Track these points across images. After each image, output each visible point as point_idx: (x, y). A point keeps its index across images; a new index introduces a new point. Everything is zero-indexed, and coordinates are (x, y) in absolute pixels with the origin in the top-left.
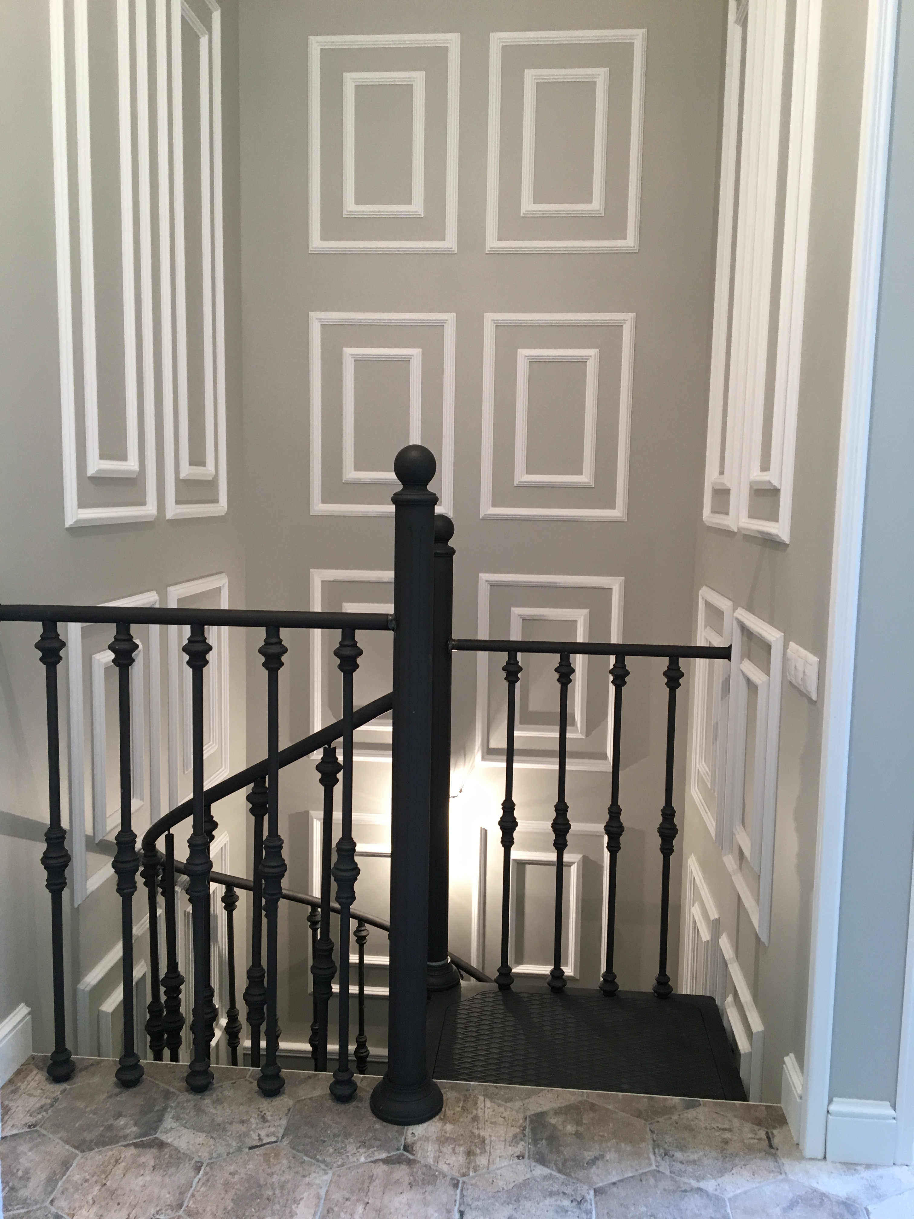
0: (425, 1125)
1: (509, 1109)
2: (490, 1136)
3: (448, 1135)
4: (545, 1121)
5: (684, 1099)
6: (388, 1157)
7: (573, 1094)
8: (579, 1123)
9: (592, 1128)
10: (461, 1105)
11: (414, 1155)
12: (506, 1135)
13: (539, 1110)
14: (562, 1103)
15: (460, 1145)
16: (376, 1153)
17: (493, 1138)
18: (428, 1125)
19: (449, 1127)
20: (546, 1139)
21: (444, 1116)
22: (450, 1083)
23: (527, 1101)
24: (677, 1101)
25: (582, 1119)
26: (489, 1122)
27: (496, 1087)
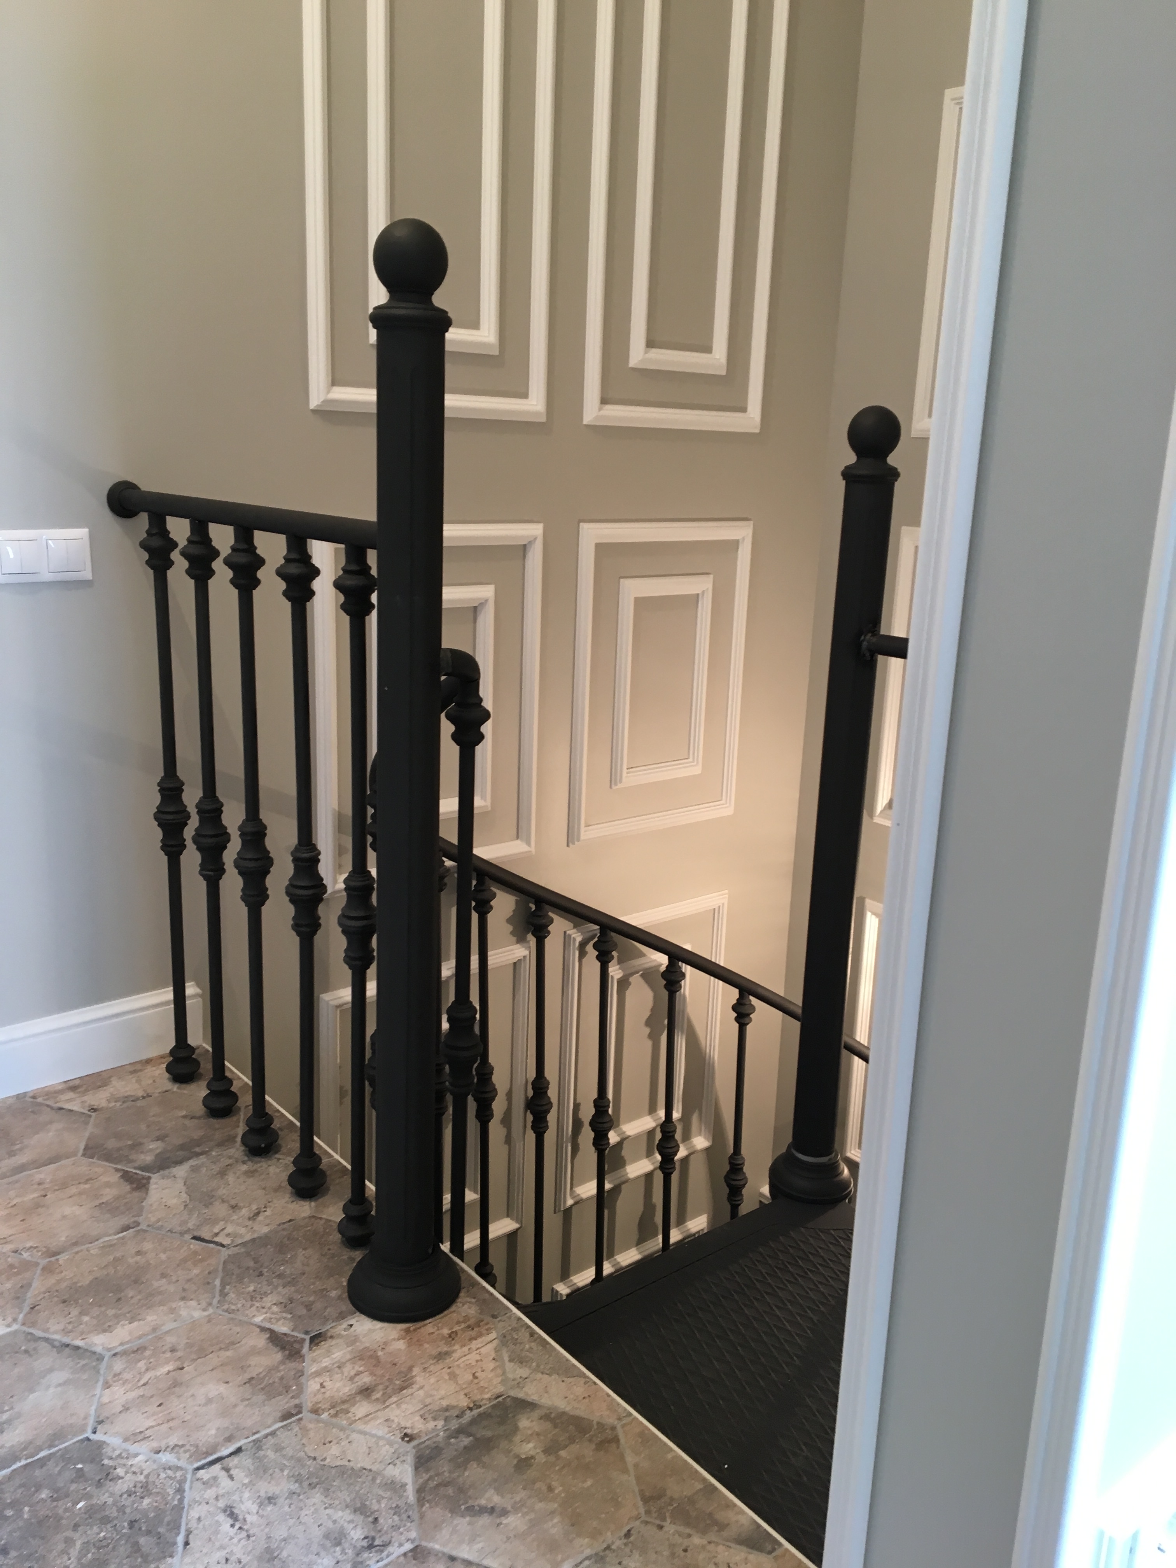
0: (379, 1325)
1: (499, 1371)
2: (421, 1388)
3: (380, 1353)
4: (514, 1417)
6: (285, 1334)
7: (612, 1406)
8: (551, 1449)
9: (557, 1468)
10: (456, 1328)
11: (310, 1349)
12: (440, 1399)
13: (534, 1398)
14: (577, 1409)
15: (372, 1374)
16: (281, 1322)
17: (421, 1393)
18: (381, 1328)
19: (401, 1345)
20: (477, 1439)
21: (415, 1330)
22: (492, 1294)
23: (539, 1375)
25: (565, 1447)
26: (449, 1371)
27: (532, 1334)
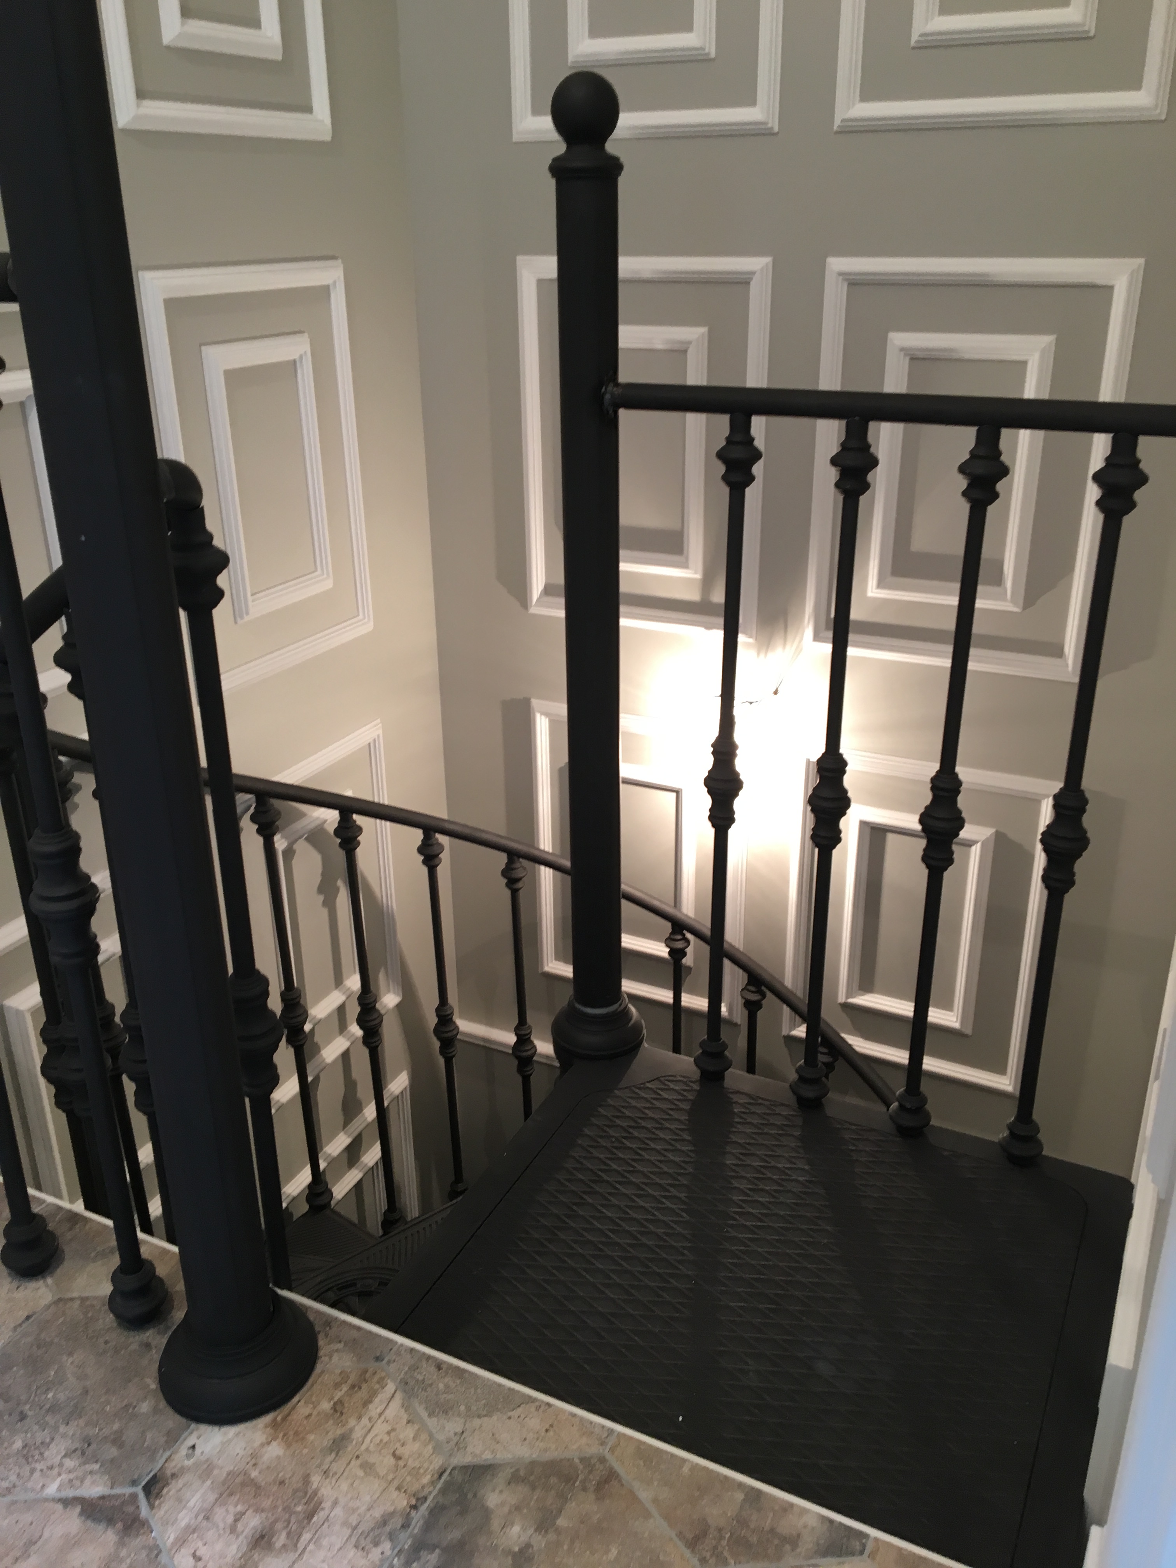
0: (231, 1431)
1: (424, 1436)
2: (335, 1503)
3: (254, 1474)
4: (475, 1496)
5: (831, 1521)
6: (103, 1498)
7: (586, 1429)
8: (544, 1524)
9: (565, 1547)
10: (338, 1395)
11: (152, 1506)
12: (369, 1510)
13: (487, 1457)
14: (546, 1450)
15: (258, 1510)
16: (87, 1482)
17: (338, 1511)
18: (237, 1434)
19: (275, 1450)
20: (445, 1550)
21: (284, 1419)
22: (359, 1329)
23: (477, 1422)
24: (813, 1522)
25: (560, 1512)
26: (359, 1462)
27: (439, 1365)
